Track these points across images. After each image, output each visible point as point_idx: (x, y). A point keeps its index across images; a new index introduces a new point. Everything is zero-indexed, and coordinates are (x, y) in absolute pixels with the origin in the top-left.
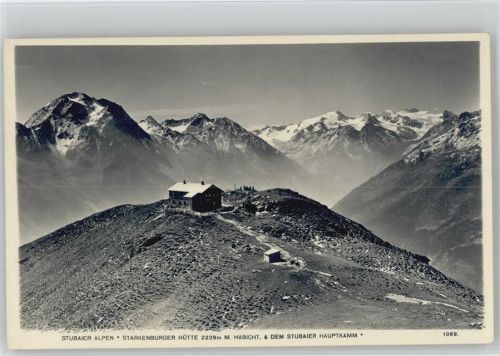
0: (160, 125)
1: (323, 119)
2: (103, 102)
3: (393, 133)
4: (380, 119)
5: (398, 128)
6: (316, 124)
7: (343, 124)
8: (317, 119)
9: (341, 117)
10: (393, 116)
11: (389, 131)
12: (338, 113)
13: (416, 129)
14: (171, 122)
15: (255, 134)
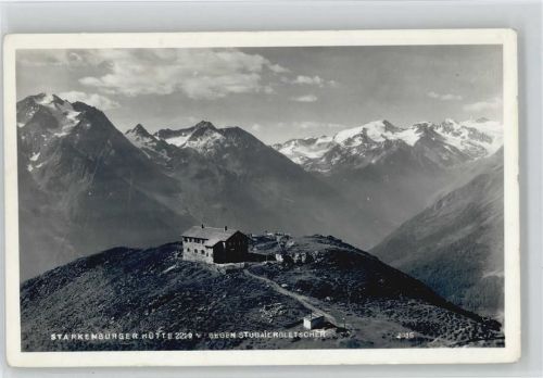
0: (152, 137)
1: (365, 130)
2: (77, 106)
3: (454, 149)
4: (439, 131)
5: (462, 143)
6: (355, 137)
7: (391, 136)
8: (358, 130)
9: (388, 127)
10: (456, 127)
11: (450, 146)
12: (385, 122)
13: (485, 145)
14: (167, 133)
15: (275, 148)
